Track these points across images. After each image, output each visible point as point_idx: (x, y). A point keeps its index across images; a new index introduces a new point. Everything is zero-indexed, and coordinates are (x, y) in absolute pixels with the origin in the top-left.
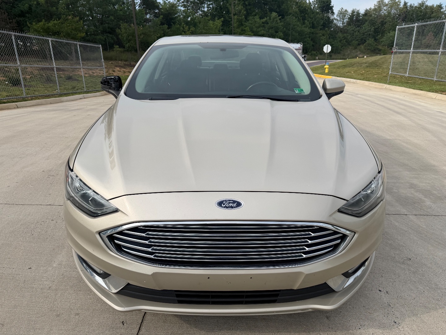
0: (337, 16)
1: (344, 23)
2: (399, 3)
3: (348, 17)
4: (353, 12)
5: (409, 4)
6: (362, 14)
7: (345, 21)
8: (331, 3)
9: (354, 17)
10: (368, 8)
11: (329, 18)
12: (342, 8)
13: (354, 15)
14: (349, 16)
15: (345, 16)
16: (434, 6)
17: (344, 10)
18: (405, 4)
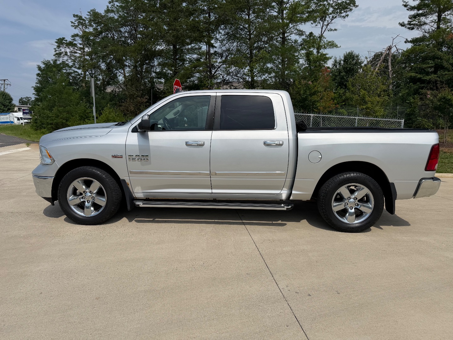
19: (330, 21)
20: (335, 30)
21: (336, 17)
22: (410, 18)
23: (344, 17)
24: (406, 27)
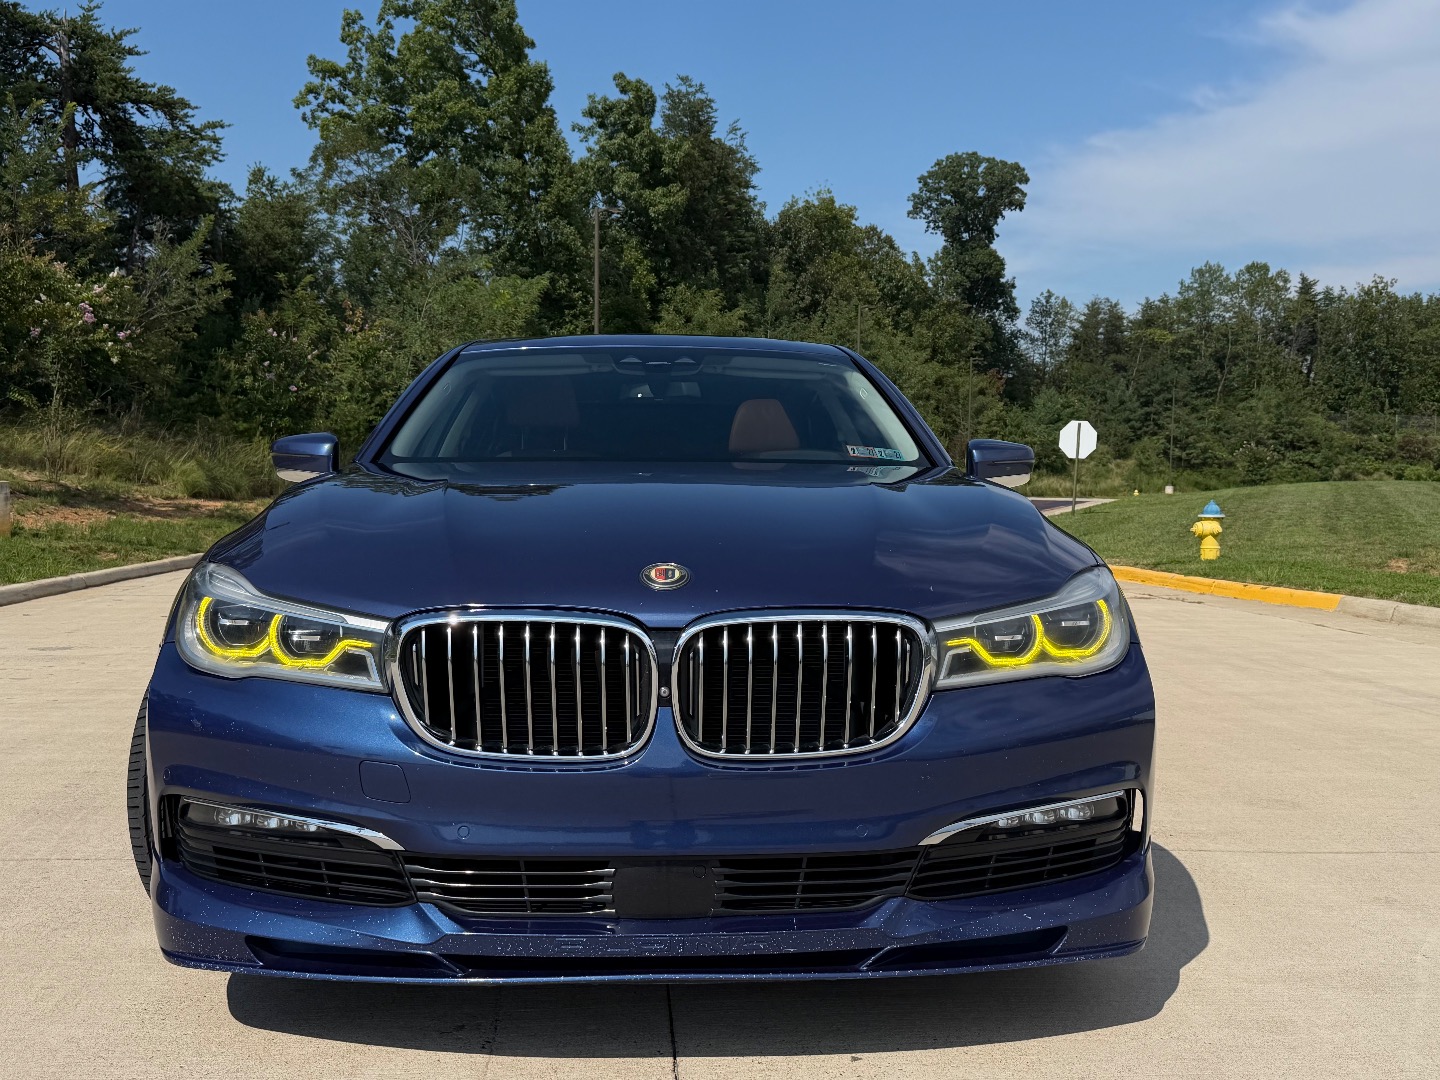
0: (1027, 324)
1: (1059, 354)
2: (1281, 284)
3: (1072, 328)
4: (1094, 309)
5: (1319, 288)
6: (1131, 322)
7: (1065, 341)
8: (1006, 272)
9: (1101, 330)
10: (1155, 298)
11: (997, 329)
12: (1050, 295)
13: (1098, 324)
14: (1077, 326)
15: (1063, 324)
16: (1420, 301)
17: (1057, 298)
18: (1306, 287)
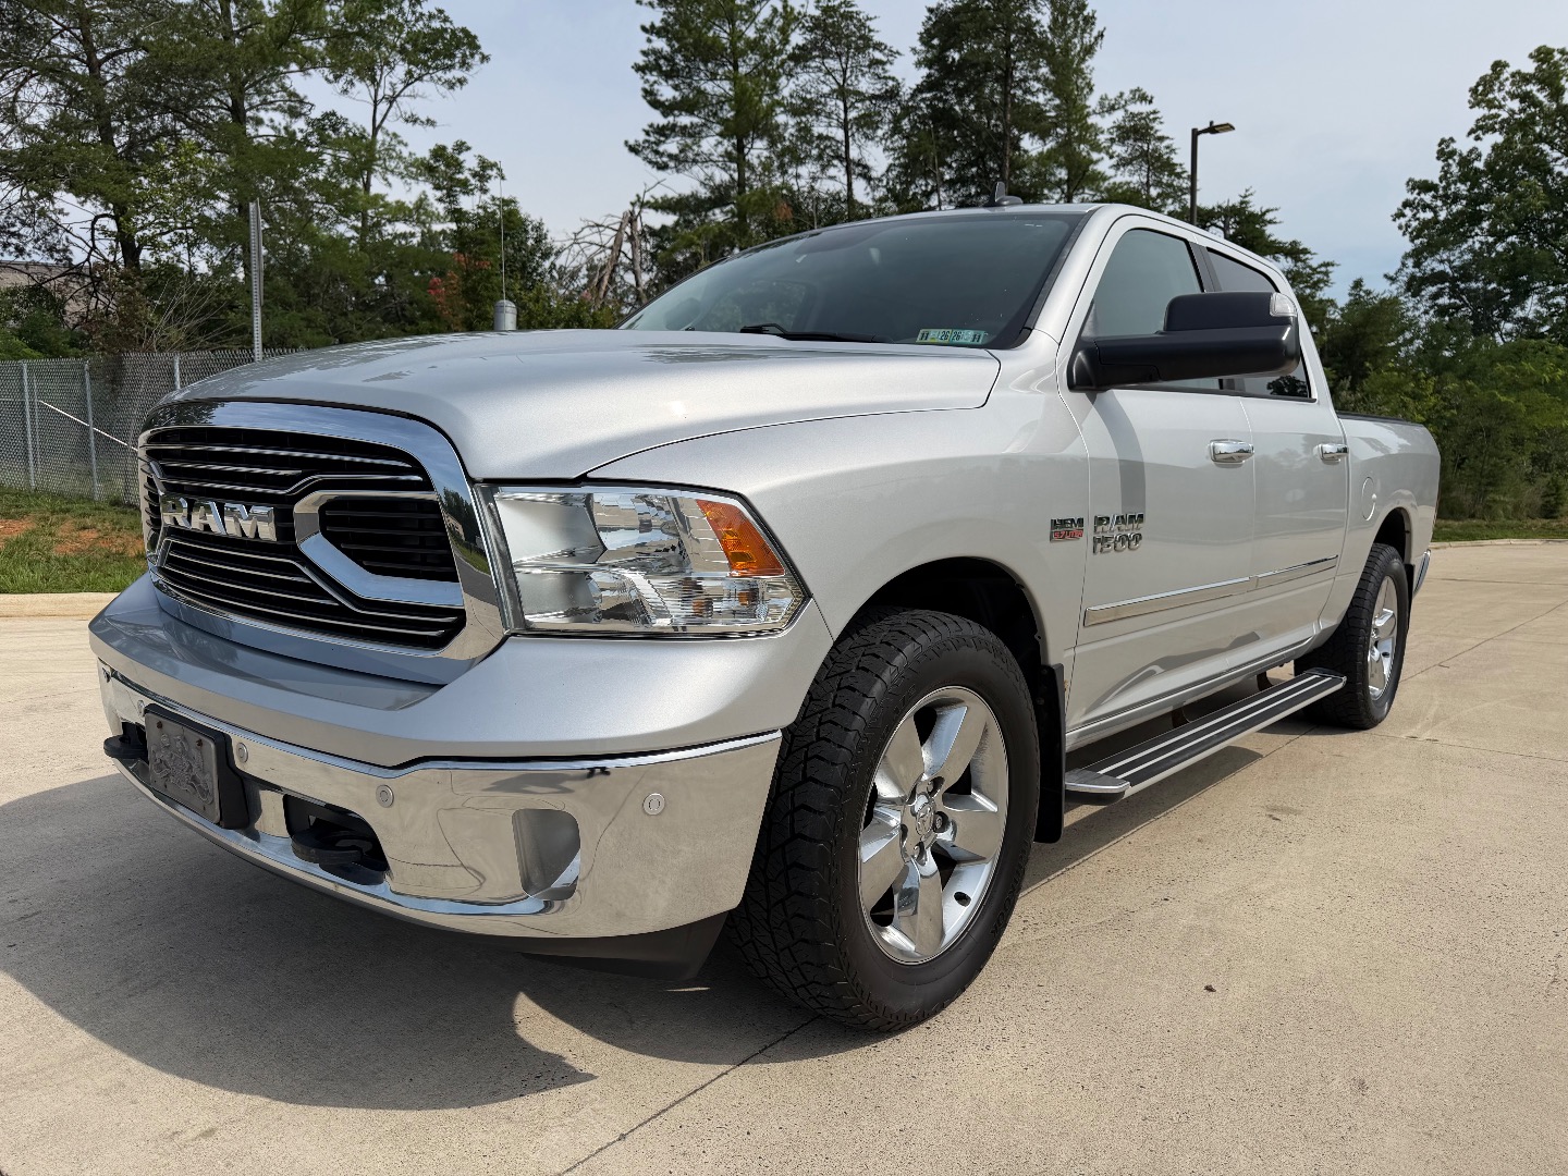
19: (402, 86)
20: (430, 122)
21: (420, 78)
22: (647, 133)
23: (451, 86)
24: (645, 159)
